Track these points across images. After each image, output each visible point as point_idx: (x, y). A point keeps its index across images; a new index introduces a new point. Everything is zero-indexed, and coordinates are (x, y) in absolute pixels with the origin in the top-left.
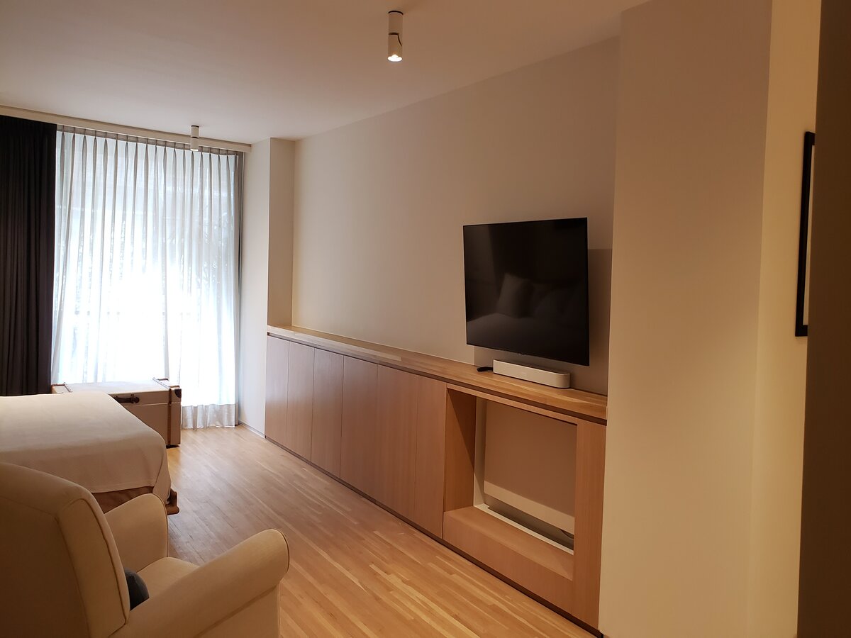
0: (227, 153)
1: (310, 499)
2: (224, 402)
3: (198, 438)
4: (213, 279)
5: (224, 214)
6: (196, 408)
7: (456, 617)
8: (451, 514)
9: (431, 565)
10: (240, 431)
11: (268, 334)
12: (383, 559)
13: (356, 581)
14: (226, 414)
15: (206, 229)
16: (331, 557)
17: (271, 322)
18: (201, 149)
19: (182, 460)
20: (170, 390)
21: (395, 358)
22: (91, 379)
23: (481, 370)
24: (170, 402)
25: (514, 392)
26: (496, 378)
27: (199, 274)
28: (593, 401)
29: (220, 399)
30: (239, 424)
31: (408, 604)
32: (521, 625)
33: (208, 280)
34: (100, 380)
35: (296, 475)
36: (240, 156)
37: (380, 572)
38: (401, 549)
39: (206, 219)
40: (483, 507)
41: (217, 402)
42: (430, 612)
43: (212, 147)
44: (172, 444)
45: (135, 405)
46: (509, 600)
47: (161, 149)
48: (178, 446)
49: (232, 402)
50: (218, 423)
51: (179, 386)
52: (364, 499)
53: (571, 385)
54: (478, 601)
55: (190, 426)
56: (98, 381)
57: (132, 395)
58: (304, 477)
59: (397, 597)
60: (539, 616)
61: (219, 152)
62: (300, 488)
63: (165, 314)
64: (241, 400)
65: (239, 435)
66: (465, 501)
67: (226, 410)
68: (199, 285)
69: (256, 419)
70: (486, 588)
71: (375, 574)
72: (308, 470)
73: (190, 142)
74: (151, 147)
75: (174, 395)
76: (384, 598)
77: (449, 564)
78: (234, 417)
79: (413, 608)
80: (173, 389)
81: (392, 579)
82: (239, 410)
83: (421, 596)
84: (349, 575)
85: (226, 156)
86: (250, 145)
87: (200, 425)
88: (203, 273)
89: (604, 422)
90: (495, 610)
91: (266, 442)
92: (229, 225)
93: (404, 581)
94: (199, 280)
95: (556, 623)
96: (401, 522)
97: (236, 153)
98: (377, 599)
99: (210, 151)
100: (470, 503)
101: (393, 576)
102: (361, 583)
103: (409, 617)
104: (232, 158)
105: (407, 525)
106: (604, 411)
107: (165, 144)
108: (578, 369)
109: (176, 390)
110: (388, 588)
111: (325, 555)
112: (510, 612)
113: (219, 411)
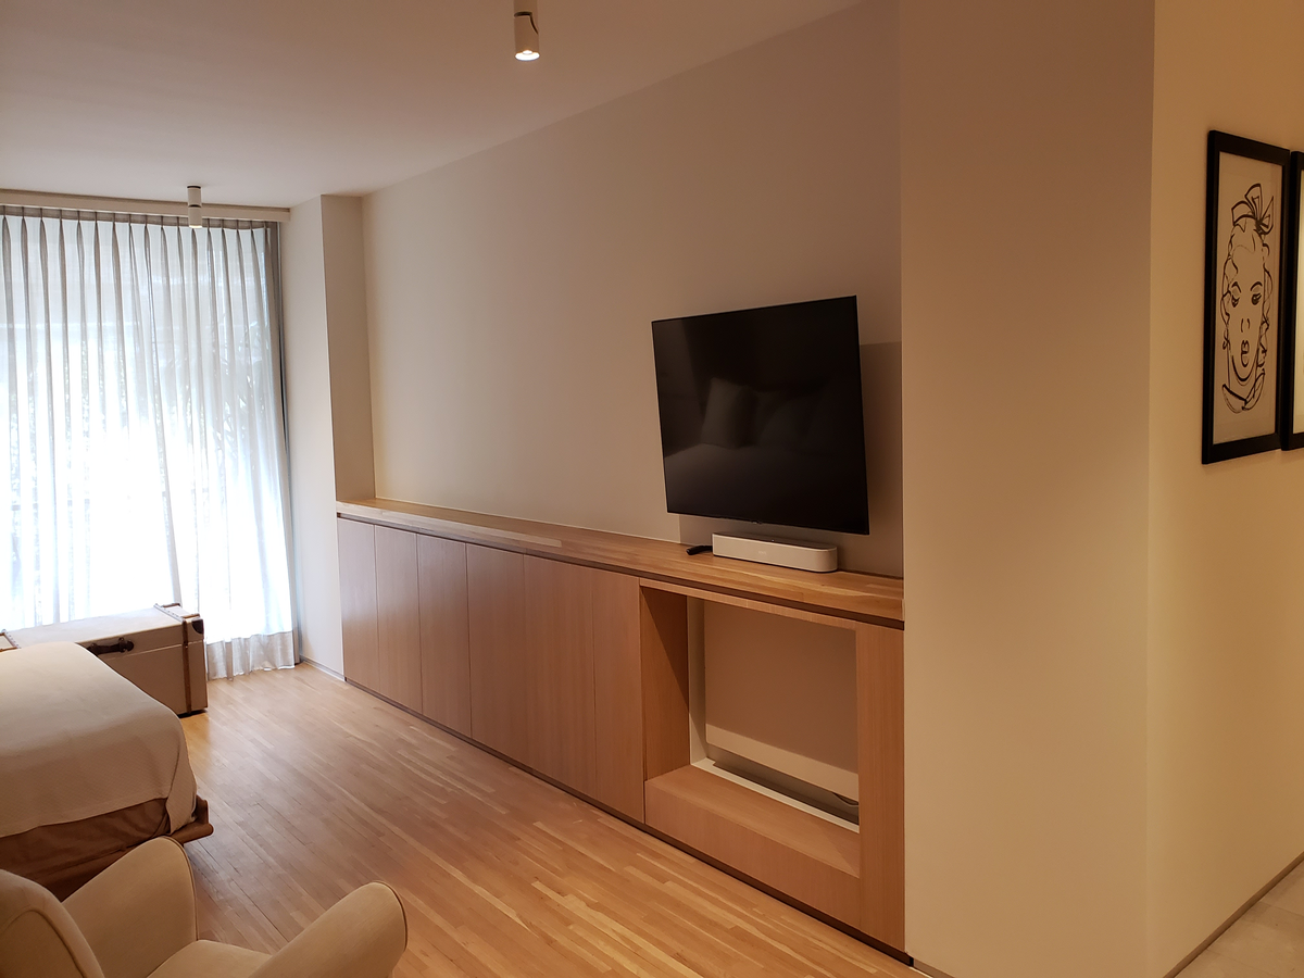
0: (251, 225)
1: (428, 779)
2: (275, 630)
3: (235, 692)
4: (242, 432)
5: (253, 324)
6: (229, 645)
7: (680, 958)
8: (657, 783)
9: (632, 870)
10: (305, 673)
11: (339, 515)
12: (554, 871)
13: (512, 915)
14: (279, 647)
15: (224, 354)
16: (469, 877)
17: (342, 495)
18: (208, 224)
19: (213, 734)
20: (184, 623)
21: (552, 543)
22: (48, 620)
23: (694, 551)
24: (186, 643)
25: (749, 585)
26: (718, 565)
27: (218, 427)
28: (881, 592)
29: (268, 625)
30: (301, 661)
31: (601, 945)
32: (782, 957)
33: (234, 434)
34: (64, 618)
35: (401, 741)
36: (273, 229)
37: (550, 893)
38: (581, 849)
39: (224, 338)
40: (706, 765)
41: (261, 631)
42: (636, 954)
43: (224, 218)
44: (192, 708)
45: (127, 655)
46: (759, 916)
47: (138, 228)
48: (204, 712)
49: (288, 627)
50: (267, 664)
51: (198, 615)
52: (514, 769)
53: (840, 565)
54: (710, 925)
55: (222, 673)
56: (62, 621)
57: (121, 638)
58: (414, 741)
59: (581, 933)
60: (811, 939)
61: (237, 225)
62: (409, 761)
63: (167, 494)
64: (302, 623)
65: (303, 681)
66: (677, 758)
67: (279, 642)
68: (220, 444)
69: (328, 653)
70: (721, 899)
71: (542, 897)
72: (418, 728)
73: (188, 213)
74: (122, 227)
75: (191, 630)
76: (561, 940)
77: (659, 865)
78: (291, 651)
79: (608, 951)
80: (189, 621)
81: (572, 904)
82: (299, 638)
83: (619, 927)
84: (500, 905)
85: (249, 231)
86: (288, 210)
87: (237, 671)
88: (225, 424)
89: (900, 625)
90: (739, 936)
91: (347, 687)
92: (262, 342)
93: (589, 905)
94: (219, 435)
95: (838, 946)
96: (576, 802)
97: (265, 225)
98: (550, 942)
99: (222, 224)
100: (685, 761)
101: (570, 897)
102: (520, 917)
103: (604, 967)
104: (259, 233)
105: (586, 805)
106: (899, 606)
107: (146, 220)
108: (850, 540)
109: (194, 622)
110: (566, 920)
111: (458, 874)
112: (762, 936)
113: (267, 646)
